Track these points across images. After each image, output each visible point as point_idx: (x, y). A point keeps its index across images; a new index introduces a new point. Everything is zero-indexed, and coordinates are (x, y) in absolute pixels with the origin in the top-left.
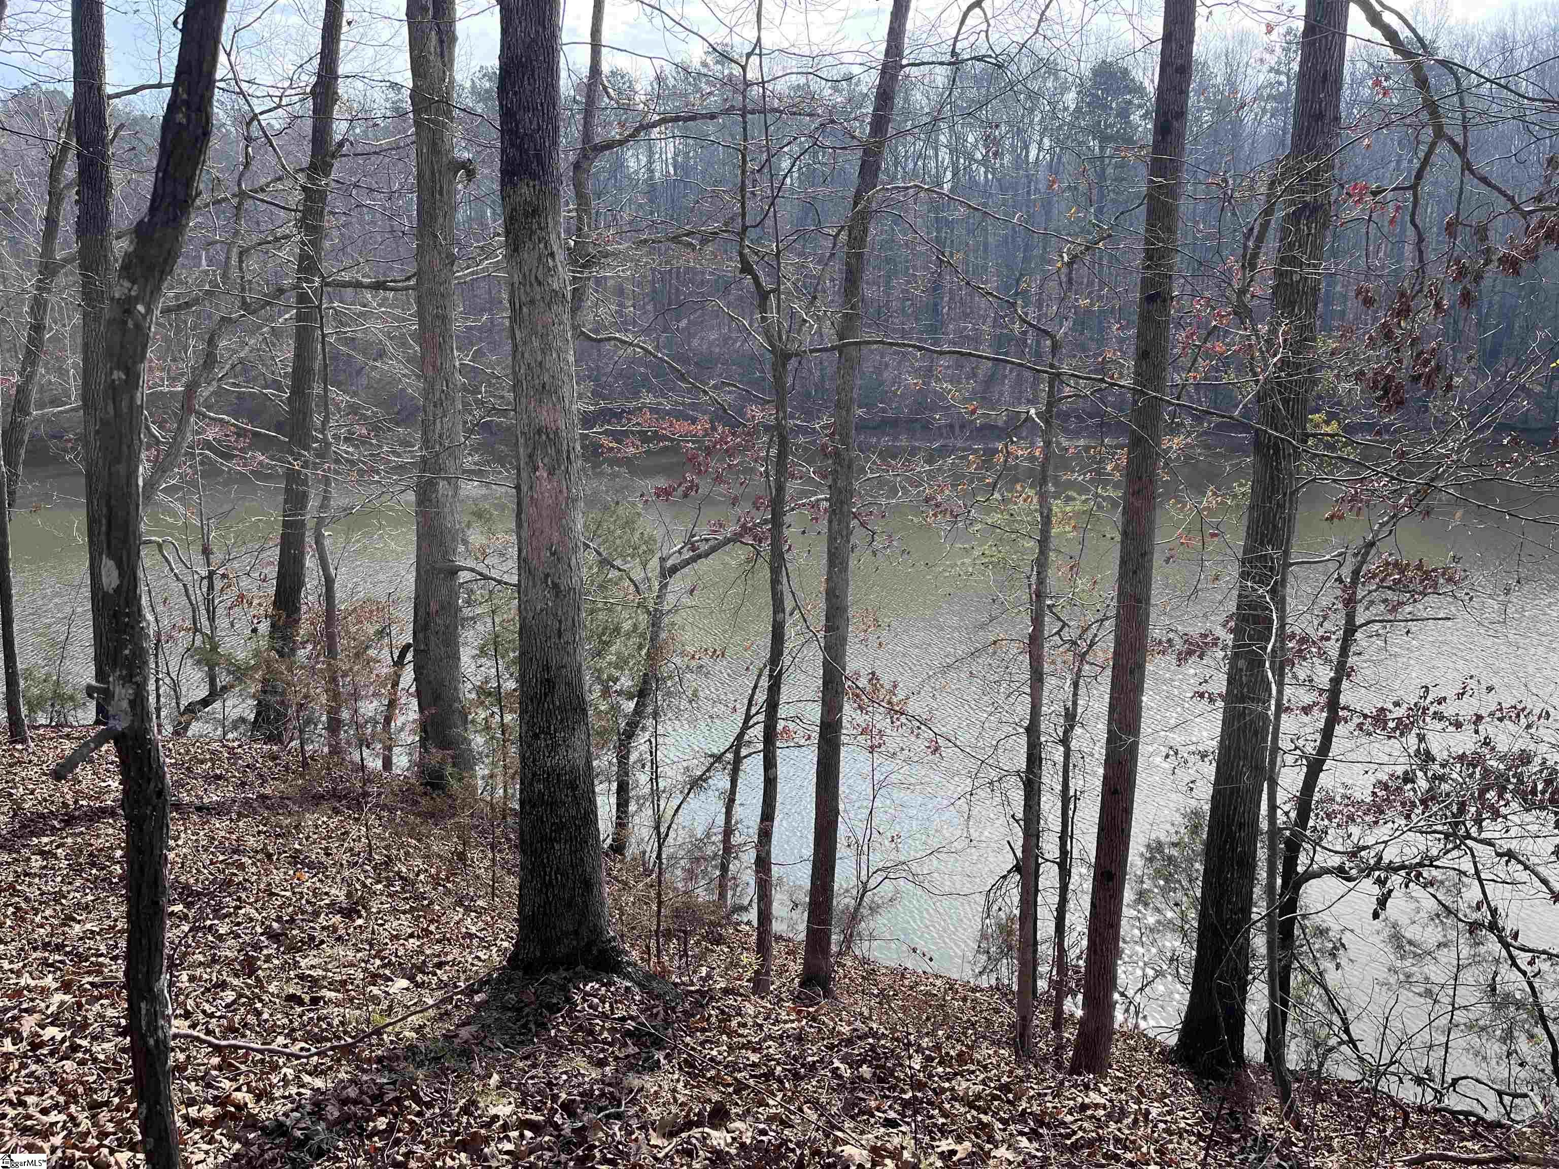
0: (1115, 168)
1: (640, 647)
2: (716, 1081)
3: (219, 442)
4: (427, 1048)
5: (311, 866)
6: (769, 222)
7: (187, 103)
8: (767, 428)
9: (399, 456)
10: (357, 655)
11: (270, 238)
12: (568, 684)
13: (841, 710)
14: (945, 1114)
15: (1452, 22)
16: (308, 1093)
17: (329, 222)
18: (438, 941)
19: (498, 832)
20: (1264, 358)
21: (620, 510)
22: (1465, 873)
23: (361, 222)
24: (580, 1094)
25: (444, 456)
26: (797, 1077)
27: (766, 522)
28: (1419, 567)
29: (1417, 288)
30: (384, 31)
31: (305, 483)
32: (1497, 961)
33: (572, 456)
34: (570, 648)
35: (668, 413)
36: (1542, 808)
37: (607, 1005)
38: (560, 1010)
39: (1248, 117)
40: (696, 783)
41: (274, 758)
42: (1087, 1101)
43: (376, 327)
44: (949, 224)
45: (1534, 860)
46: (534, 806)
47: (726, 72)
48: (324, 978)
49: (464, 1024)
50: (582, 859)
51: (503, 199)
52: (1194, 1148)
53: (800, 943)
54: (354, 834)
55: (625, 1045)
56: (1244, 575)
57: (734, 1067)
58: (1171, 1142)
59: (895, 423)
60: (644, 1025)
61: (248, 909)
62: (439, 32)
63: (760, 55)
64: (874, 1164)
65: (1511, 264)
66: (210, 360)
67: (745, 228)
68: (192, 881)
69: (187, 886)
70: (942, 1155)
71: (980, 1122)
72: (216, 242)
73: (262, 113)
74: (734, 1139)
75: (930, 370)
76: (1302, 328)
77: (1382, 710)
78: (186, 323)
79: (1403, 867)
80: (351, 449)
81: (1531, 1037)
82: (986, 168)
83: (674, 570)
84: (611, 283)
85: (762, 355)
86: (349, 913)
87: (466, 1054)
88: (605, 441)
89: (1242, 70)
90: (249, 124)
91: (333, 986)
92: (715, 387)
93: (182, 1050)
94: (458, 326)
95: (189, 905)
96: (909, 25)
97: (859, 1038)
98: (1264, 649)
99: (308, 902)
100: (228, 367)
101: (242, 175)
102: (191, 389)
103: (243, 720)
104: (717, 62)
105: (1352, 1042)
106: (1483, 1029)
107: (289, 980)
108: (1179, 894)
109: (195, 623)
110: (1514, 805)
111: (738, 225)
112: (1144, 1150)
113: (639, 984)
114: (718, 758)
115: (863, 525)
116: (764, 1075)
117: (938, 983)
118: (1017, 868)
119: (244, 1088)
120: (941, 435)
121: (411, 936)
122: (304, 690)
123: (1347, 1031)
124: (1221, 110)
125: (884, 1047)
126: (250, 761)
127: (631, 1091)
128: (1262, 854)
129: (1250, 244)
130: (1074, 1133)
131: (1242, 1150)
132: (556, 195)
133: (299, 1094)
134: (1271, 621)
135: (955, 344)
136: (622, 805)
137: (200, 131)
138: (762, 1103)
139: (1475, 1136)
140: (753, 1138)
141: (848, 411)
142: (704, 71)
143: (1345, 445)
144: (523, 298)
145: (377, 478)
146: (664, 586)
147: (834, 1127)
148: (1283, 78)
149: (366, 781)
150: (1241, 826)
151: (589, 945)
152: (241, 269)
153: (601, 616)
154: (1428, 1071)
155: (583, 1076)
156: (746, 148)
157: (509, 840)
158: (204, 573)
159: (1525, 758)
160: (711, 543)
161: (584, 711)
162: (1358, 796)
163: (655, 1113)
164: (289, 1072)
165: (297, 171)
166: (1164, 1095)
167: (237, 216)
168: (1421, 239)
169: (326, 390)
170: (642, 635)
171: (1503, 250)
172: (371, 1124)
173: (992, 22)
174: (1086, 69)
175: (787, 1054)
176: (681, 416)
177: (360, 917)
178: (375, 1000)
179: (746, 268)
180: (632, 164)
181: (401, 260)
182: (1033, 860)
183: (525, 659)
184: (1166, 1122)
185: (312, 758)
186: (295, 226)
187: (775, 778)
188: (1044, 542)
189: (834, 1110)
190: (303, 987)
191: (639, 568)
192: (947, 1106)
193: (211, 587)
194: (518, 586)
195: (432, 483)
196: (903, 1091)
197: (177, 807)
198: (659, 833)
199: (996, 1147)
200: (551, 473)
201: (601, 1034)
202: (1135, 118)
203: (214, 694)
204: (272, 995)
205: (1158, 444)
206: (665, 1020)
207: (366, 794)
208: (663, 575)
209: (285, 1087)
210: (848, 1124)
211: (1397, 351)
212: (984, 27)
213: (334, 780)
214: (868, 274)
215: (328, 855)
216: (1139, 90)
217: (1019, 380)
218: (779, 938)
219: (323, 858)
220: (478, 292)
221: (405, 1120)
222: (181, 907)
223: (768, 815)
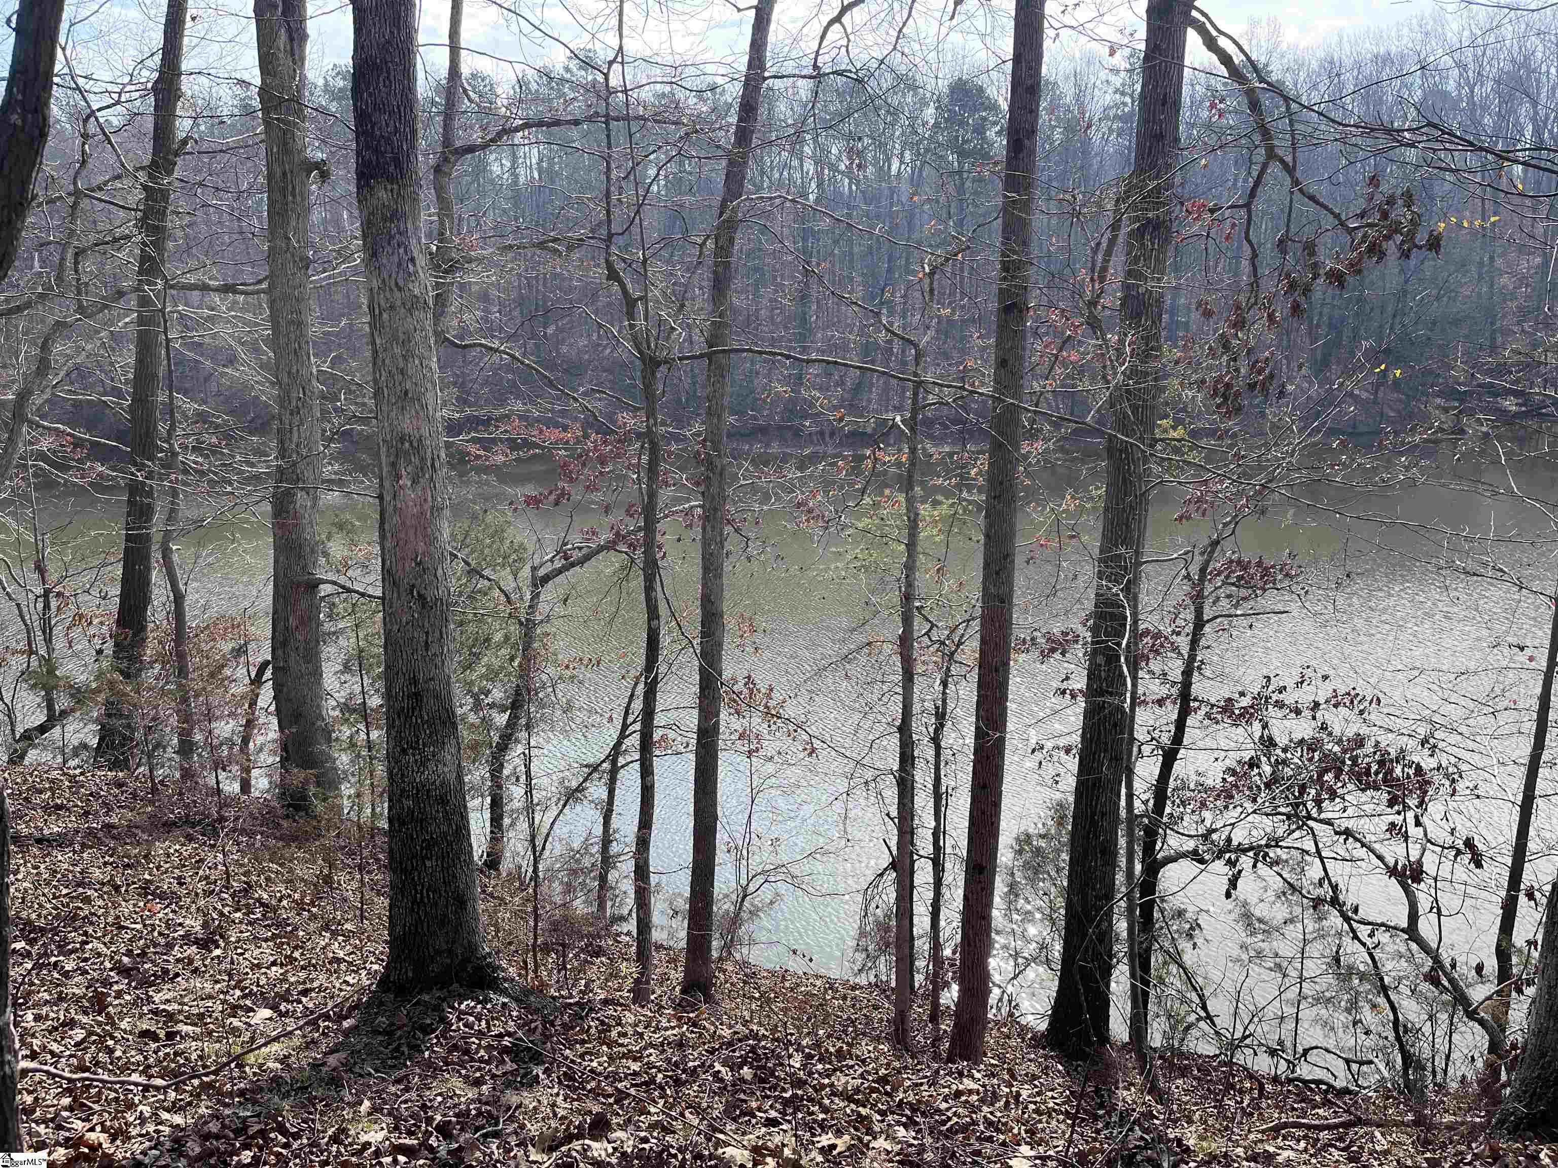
0: (974, 181)
1: (512, 659)
2: (596, 1093)
3: (54, 452)
4: (292, 1078)
5: (162, 896)
6: (636, 230)
7: (22, 104)
8: (639, 435)
9: (252, 465)
10: (212, 675)
11: (108, 238)
12: (437, 697)
13: (718, 715)
14: (825, 1110)
15: (1284, 46)
16: (166, 1130)
17: (172, 222)
18: (303, 968)
19: (366, 853)
20: (1113, 367)
21: (489, 518)
22: (1307, 852)
23: (208, 223)
24: (456, 1115)
25: (301, 466)
26: (678, 1082)
27: (640, 529)
28: (1259, 564)
29: (1252, 300)
30: (230, 27)
31: (150, 494)
32: (1339, 934)
33: (437, 464)
34: (438, 660)
35: (538, 420)
36: (1377, 789)
37: (483, 1023)
38: (433, 1031)
39: (1095, 136)
40: (572, 795)
41: (120, 785)
42: (961, 1087)
43: (225, 333)
44: (814, 234)
45: (1370, 838)
46: (403, 823)
47: (590, 78)
48: (180, 1012)
49: (332, 1052)
50: (454, 876)
51: (359, 201)
52: (1062, 1126)
53: (680, 951)
54: (210, 860)
55: (503, 1062)
56: (1100, 575)
57: (615, 1077)
58: (1040, 1121)
59: (763, 430)
60: (521, 1040)
61: (95, 944)
62: (289, 31)
63: (622, 63)
64: (756, 1163)
65: (1336, 278)
66: (43, 366)
67: (610, 236)
68: (34, 916)
69: (29, 922)
70: (822, 1150)
71: (859, 1115)
72: (49, 243)
73: (99, 110)
74: (615, 1149)
75: (800, 378)
76: (1147, 339)
77: (1230, 700)
78: (17, 327)
79: (1251, 848)
80: (200, 459)
81: (1374, 1006)
82: (850, 179)
83: (546, 579)
84: (475, 288)
85: (632, 363)
86: (206, 944)
87: (335, 1082)
88: (473, 449)
89: (1089, 91)
90: (86, 121)
91: (190, 1019)
92: (585, 394)
93: (30, 1092)
94: (315, 330)
95: (31, 942)
96: (771, 38)
97: (740, 1040)
98: (1119, 644)
99: (160, 934)
100: (62, 374)
101: (77, 173)
102: (23, 396)
103: (84, 746)
104: (581, 68)
105: (1209, 1017)
106: (1329, 1000)
107: (141, 1016)
108: (1048, 884)
109: (30, 644)
110: (1350, 787)
111: (604, 232)
112: (1015, 1131)
113: (517, 1000)
114: (595, 768)
115: (737, 531)
116: (646, 1083)
117: (818, 983)
118: (893, 865)
119: (98, 1128)
120: (812, 442)
121: (274, 963)
122: (153, 713)
123: (1204, 1008)
124: (1070, 128)
125: (765, 1048)
126: (94, 789)
127: (509, 1108)
128: (1122, 842)
129: (1100, 257)
130: (949, 1119)
131: (1107, 1125)
132: (415, 200)
133: (157, 1132)
134: (1125, 618)
135: (823, 352)
136: (496, 821)
137: (37, 132)
138: (644, 1112)
139: (1327, 1103)
140: (635, 1147)
141: (719, 417)
142: (568, 76)
143: (1191, 449)
144: (382, 303)
145: (229, 489)
146: (535, 596)
147: (715, 1130)
148: (1128, 100)
149: (221, 806)
150: (1103, 814)
151: (466, 961)
152: (76, 271)
153: (471, 628)
154: (1281, 1043)
155: (459, 1096)
156: (610, 156)
157: (378, 860)
158: (39, 591)
159: (1359, 742)
160: (584, 551)
161: (454, 726)
162: (1210, 782)
163: (533, 1129)
164: (146, 1110)
165: (137, 169)
166: (1034, 1077)
167: (73, 215)
168: (1255, 255)
169: (171, 397)
170: (514, 646)
171: (1329, 265)
172: (235, 1158)
173: (852, 37)
174: (943, 85)
175: (668, 1060)
176: (551, 423)
177: (217, 947)
178: (235, 1032)
179: (613, 275)
180: (496, 169)
181: (253, 263)
182: (907, 856)
183: (390, 674)
184: (1035, 1103)
185: (162, 782)
186: (135, 226)
187: (653, 786)
188: (911, 546)
189: (716, 1113)
190: (158, 1022)
191: (511, 577)
192: (826, 1102)
193: (47, 606)
194: (383, 598)
195: (289, 494)
196: (784, 1090)
197: (16, 839)
198: (534, 847)
199: (875, 1138)
200: (414, 482)
201: (477, 1052)
202: (991, 134)
203: (53, 719)
204: (125, 1031)
205: (1018, 449)
206: (543, 1034)
207: (222, 819)
208: (535, 585)
209: (142, 1124)
210: (730, 1127)
211: (1235, 360)
212: (844, 42)
213: (187, 806)
214: (737, 283)
215: (181, 884)
216: (994, 107)
217: (886, 389)
218: (659, 947)
219: (175, 887)
220: (337, 297)
221: (272, 1153)
222: (23, 944)
223: (645, 823)
